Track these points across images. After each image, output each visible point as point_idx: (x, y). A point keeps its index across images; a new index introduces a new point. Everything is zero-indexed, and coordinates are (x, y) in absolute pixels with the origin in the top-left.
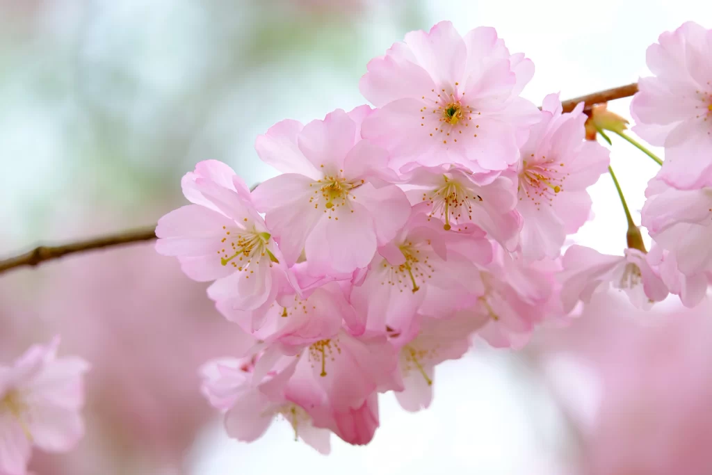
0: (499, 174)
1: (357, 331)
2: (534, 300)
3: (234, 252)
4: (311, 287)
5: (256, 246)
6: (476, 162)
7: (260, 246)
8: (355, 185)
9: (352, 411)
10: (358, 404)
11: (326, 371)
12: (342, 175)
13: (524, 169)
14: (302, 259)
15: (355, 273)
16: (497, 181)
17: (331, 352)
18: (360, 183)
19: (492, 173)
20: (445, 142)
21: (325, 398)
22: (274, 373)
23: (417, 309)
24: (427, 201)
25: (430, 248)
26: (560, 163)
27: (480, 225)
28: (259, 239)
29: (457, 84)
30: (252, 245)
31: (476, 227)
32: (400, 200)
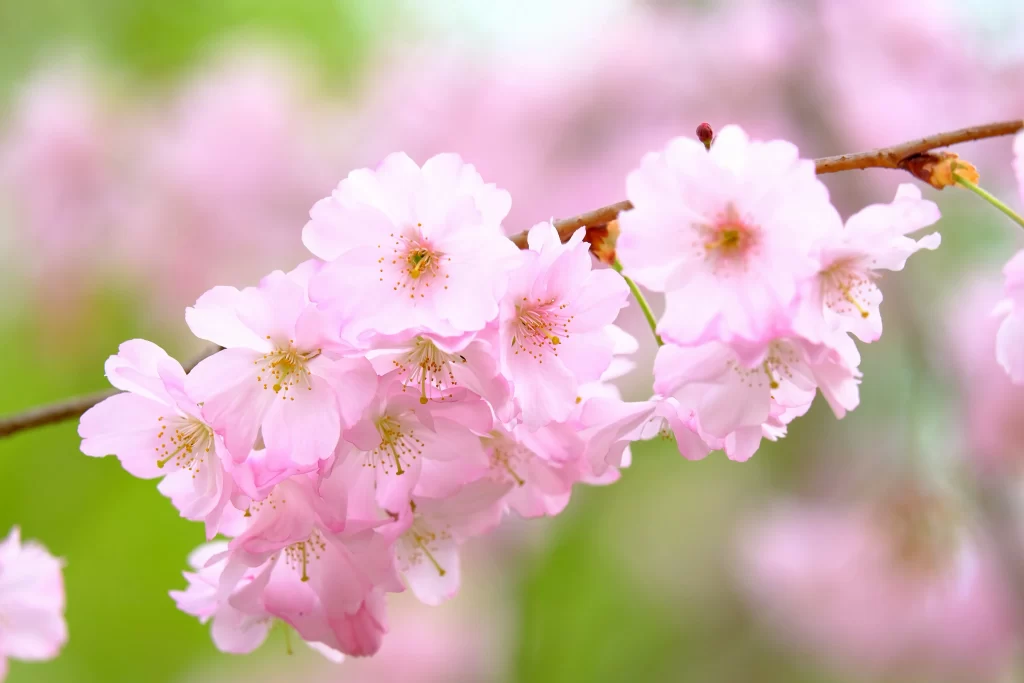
0: (474, 335)
1: (337, 528)
2: (560, 461)
3: (175, 447)
4: (268, 485)
5: (200, 440)
6: (447, 321)
7: (204, 439)
8: (311, 356)
9: (349, 617)
10: (354, 608)
11: (308, 574)
12: (294, 345)
13: (518, 315)
14: (260, 445)
15: (321, 463)
16: (474, 343)
17: (313, 550)
18: (318, 352)
19: (467, 334)
20: (412, 296)
21: (317, 600)
22: (251, 578)
23: (411, 490)
24: (401, 368)
25: (414, 418)
26: (561, 304)
27: (469, 388)
28: (204, 429)
29: (420, 225)
30: (195, 438)
31: (465, 392)
32: (365, 372)
